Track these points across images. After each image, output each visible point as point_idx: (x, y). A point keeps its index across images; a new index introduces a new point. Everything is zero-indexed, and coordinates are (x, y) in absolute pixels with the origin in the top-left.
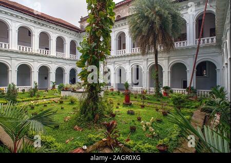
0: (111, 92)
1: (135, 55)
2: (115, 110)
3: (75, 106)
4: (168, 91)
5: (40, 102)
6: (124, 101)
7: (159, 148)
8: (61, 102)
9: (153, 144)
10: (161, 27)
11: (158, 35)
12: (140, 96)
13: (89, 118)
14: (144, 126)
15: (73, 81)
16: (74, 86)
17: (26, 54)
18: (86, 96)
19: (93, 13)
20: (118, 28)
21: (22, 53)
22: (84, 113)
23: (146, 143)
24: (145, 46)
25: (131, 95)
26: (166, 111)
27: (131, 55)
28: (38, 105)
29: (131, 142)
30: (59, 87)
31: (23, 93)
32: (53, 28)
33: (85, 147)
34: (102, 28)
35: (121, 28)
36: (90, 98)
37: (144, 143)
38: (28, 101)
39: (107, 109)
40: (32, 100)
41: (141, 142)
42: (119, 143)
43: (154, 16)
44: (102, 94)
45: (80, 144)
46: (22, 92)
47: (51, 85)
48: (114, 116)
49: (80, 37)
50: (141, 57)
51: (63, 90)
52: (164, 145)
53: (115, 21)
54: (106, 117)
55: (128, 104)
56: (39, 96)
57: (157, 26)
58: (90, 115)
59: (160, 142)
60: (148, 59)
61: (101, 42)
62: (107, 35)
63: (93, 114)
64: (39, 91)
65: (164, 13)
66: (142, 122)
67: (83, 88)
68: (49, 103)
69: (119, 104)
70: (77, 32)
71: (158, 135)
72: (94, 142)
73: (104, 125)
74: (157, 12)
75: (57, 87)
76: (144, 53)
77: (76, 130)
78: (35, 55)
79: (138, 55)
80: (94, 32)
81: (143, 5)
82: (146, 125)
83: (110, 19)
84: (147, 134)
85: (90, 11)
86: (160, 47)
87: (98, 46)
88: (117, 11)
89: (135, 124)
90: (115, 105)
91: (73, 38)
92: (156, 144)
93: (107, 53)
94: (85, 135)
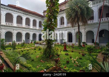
0: (58, 45)
2: (59, 53)
3: (41, 51)
4: (85, 44)
5: (26, 49)
6: (64, 49)
7: (81, 72)
8: (35, 49)
9: (77, 70)
10: (81, 14)
11: (80, 17)
12: (71, 46)
13: (47, 56)
14: (73, 61)
15: (40, 39)
16: (41, 42)
17: (20, 28)
18: (46, 46)
20: (61, 15)
21: (18, 27)
22: (45, 54)
23: (74, 69)
24: (74, 23)
25: (67, 46)
26: (84, 54)
27: (67, 28)
29: (67, 68)
30: (34, 42)
31: (19, 45)
32: (32, 16)
33: (45, 70)
34: (53, 15)
35: (62, 15)
36: (48, 47)
37: (73, 69)
38: (21, 48)
39: (56, 52)
40: (22, 48)
41: (71, 68)
42: (61, 68)
43: (78, 9)
44: (53, 45)
45: (43, 68)
46: (18, 44)
47: (31, 41)
48: (59, 56)
49: (43, 20)
51: (36, 44)
52: (83, 70)
53: (59, 12)
54: (55, 56)
55: (65, 50)
56: (25, 46)
57: (79, 13)
58: (48, 55)
59: (81, 69)
60: (75, 29)
61: (52, 21)
62: (55, 18)
64: (25, 44)
65: (83, 7)
66: (72, 59)
67: (45, 42)
68: (29, 49)
69: (61, 50)
70: (42, 17)
71: (80, 65)
72: (50, 68)
73: (54, 60)
74: (79, 7)
75: (33, 42)
76: (73, 26)
77: (41, 62)
78: (24, 28)
79: (70, 27)
80: (49, 17)
81: (72, 4)
82: (74, 60)
83: (57, 11)
84: (75, 65)
85: (48, 7)
86: (81, 23)
87: (51, 23)
88: (60, 7)
89: (69, 60)
90: (59, 51)
91: (40, 20)
92: (79, 70)
93: (55, 27)
94: (46, 64)
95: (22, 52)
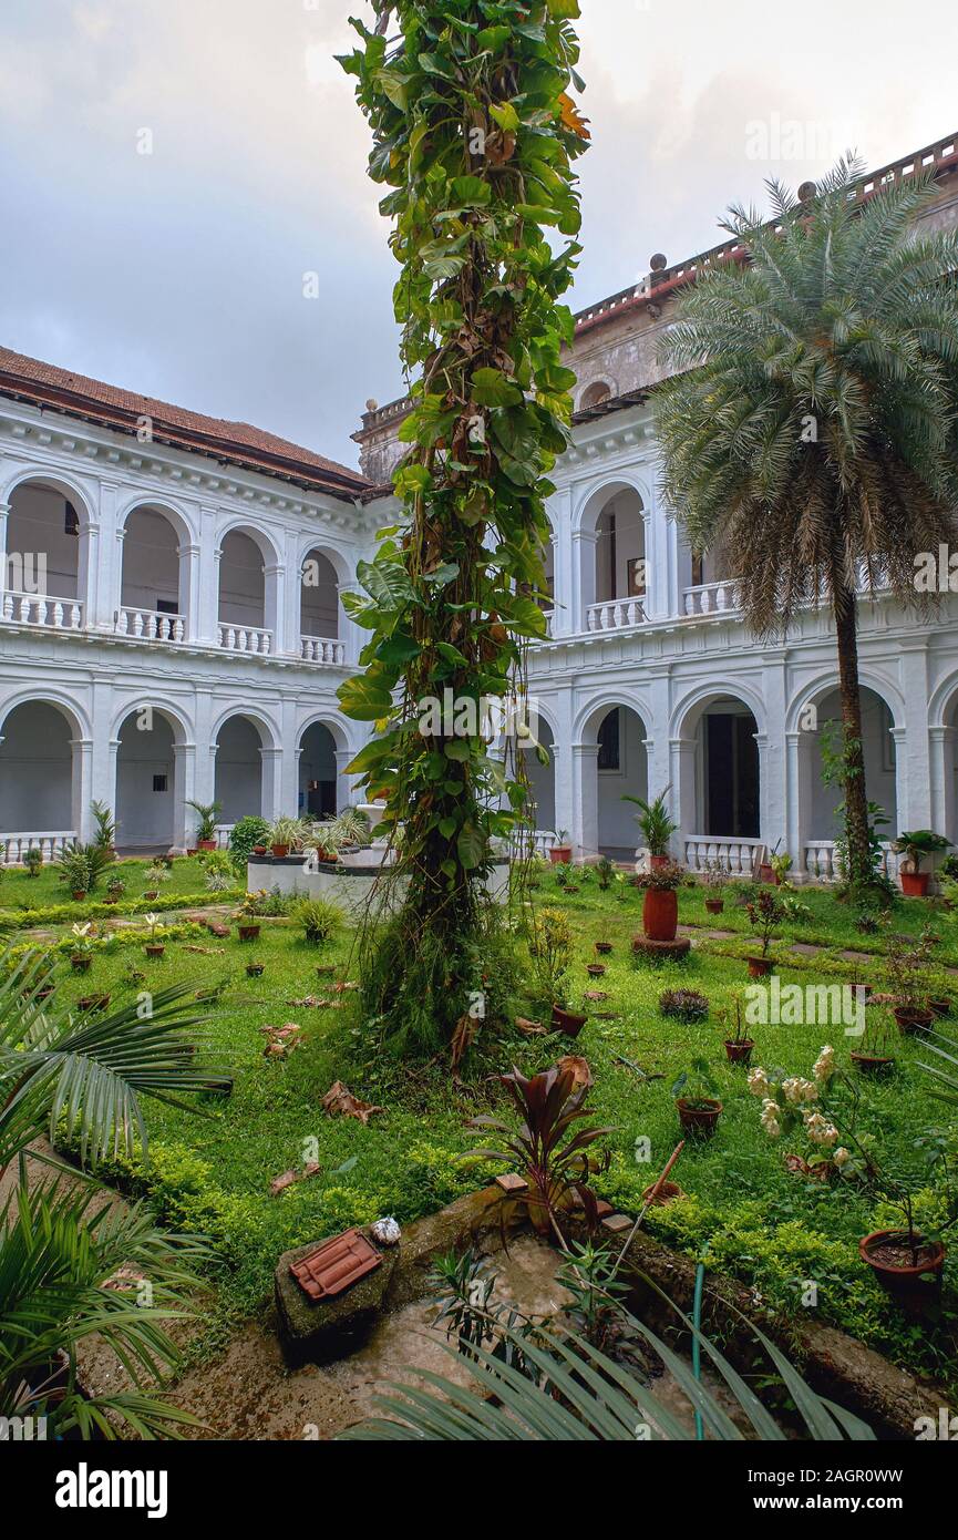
0: (558, 869)
1: (705, 630)
2: (578, 990)
3: (331, 959)
4: (933, 865)
5: (124, 928)
6: (639, 931)
7: (879, 1259)
8: (249, 934)
9: (832, 1229)
10: (873, 444)
11: (855, 492)
12: (746, 895)
13: (413, 1037)
14: (770, 1103)
15: (320, 800)
16: (330, 831)
17: (51, 640)
18: (399, 899)
19: (436, 385)
20: (597, 465)
21: (27, 637)
22: (386, 1007)
23: (787, 1218)
24: (774, 574)
25: (681, 890)
26: (922, 999)
27: (682, 634)
28: (111, 950)
29: (684, 1208)
30: (234, 836)
31: (32, 875)
32: (204, 480)
33: (389, 1229)
34: (490, 469)
35: (617, 459)
36: (422, 911)
37: (774, 1218)
38: (58, 920)
39: (533, 982)
40: (80, 919)
41: (748, 1208)
42: (602, 1206)
43: (826, 376)
44: (497, 883)
45: (362, 1204)
46: (22, 867)
47: (190, 826)
48: (571, 1025)
49: (360, 528)
50: (744, 641)
51: (261, 858)
52: (909, 1241)
53: (577, 421)
54: (522, 1034)
55: (663, 952)
56: (116, 893)
57: (850, 440)
58: (421, 1020)
59: (885, 1218)
60: (790, 654)
61: (484, 555)
62: (523, 512)
63: (439, 1013)
64: (119, 860)
65: (894, 350)
66: (759, 1073)
67: (380, 843)
68: (175, 937)
69: (604, 949)
70: (346, 498)
71: (869, 1171)
72: (448, 1196)
73: (510, 1087)
74: (846, 349)
75: (223, 835)
76: (762, 617)
77: (331, 1110)
78: (103, 645)
79: (728, 627)
80: (445, 500)
81: (753, 312)
82: (780, 1096)
83: (544, 415)
84: (792, 1158)
85: (418, 371)
86: (873, 573)
87: (466, 587)
88: (585, 357)
89: (714, 1088)
90: (582, 953)
91: (322, 535)
92: (859, 1228)
93: (527, 628)
94: (393, 1147)
95: (81, 966)
